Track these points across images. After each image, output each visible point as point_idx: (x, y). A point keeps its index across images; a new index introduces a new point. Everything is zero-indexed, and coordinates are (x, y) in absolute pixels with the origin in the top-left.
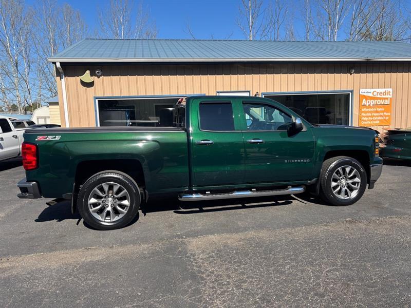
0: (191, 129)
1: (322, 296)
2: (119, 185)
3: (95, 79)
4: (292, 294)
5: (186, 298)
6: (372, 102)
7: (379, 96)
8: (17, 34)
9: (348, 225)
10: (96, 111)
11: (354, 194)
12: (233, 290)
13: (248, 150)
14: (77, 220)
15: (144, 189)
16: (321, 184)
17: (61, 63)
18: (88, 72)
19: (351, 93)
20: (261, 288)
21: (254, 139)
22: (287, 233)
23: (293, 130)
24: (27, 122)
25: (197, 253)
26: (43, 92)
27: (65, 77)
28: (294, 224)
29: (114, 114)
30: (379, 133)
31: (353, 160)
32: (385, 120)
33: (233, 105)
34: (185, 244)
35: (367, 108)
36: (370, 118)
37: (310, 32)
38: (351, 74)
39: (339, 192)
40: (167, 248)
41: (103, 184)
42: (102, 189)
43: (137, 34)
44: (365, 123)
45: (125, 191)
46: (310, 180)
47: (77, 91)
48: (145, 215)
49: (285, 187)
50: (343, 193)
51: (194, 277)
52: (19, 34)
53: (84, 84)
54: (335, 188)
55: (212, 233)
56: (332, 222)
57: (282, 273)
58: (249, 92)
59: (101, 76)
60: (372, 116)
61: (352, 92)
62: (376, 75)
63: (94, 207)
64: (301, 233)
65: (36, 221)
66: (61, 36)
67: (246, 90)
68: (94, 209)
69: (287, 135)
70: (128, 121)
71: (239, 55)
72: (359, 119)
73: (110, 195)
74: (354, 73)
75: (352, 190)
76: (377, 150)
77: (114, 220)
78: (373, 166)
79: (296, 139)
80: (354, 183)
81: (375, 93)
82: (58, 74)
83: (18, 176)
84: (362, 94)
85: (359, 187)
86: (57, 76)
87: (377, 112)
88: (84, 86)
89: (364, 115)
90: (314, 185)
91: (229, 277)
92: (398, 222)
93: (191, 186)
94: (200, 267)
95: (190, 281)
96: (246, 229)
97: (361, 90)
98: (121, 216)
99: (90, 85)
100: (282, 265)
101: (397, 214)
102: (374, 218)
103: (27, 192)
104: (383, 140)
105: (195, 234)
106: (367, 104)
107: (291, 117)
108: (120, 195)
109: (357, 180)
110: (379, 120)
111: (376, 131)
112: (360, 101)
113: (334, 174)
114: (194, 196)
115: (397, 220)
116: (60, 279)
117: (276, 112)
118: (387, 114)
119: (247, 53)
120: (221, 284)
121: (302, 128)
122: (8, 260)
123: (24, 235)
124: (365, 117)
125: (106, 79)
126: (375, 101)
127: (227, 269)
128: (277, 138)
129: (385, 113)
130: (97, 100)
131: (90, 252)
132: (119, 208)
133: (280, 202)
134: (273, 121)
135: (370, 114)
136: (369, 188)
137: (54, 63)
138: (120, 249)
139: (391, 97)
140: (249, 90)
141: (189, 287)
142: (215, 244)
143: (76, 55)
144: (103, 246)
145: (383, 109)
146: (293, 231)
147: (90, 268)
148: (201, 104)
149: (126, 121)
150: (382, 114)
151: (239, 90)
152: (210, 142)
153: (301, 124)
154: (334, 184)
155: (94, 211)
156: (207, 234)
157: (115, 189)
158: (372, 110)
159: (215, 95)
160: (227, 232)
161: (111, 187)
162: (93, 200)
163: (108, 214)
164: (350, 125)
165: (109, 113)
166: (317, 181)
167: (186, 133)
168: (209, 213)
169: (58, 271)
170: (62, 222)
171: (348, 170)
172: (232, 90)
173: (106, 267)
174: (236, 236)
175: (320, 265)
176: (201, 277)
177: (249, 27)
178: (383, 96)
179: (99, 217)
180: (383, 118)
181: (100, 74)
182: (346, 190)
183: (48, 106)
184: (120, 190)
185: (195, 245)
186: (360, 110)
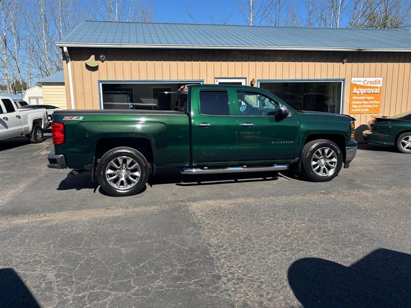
0: (192, 113)
1: (289, 237)
2: (132, 159)
3: (99, 63)
4: (267, 236)
5: (190, 237)
6: (363, 91)
7: (369, 85)
8: (5, 8)
9: (321, 196)
10: (100, 94)
11: (331, 172)
12: (224, 233)
13: (241, 133)
14: (93, 189)
15: (152, 164)
16: (302, 163)
17: (68, 48)
18: (93, 57)
19: (342, 82)
20: (245, 233)
21: (246, 123)
22: (270, 200)
23: (280, 116)
24: (20, 102)
25: (197, 211)
26: (33, 70)
27: (71, 60)
28: (276, 195)
29: (116, 97)
30: (355, 120)
31: (331, 143)
32: (374, 108)
33: (229, 93)
34: (187, 206)
35: (358, 96)
36: (360, 106)
37: (312, 14)
38: (343, 63)
39: (318, 170)
40: (173, 208)
41: (118, 158)
42: (117, 162)
43: (132, 12)
44: (355, 110)
45: (137, 164)
46: (294, 159)
47: (82, 75)
48: (151, 186)
49: (272, 165)
50: (322, 171)
51: (195, 225)
52: (8, 8)
53: (88, 67)
54: (315, 166)
55: (209, 199)
56: (309, 193)
57: (262, 224)
58: (246, 78)
59: (105, 60)
60: (362, 104)
61: (344, 80)
62: (367, 65)
63: (110, 177)
64: (282, 200)
65: (57, 189)
66: (53, 12)
67: (243, 77)
68: (110, 179)
69: (274, 120)
70: (130, 104)
71: (236, 43)
72: (350, 106)
73: (124, 167)
74: (346, 62)
75: (329, 168)
76: (352, 135)
77: (127, 188)
78: (348, 149)
79: (283, 123)
80: (332, 163)
81: (366, 82)
82: (65, 58)
83: (25, 154)
84: (354, 83)
85: (336, 166)
86: (63, 60)
87: (367, 100)
88: (89, 70)
89: (355, 103)
90: (296, 164)
91: (222, 226)
92: (363, 194)
93: (191, 162)
94: (200, 220)
95: (192, 228)
96: (236, 197)
97: (353, 79)
98: (133, 185)
99: (95, 69)
100: (263, 220)
101: (364, 188)
102: (344, 191)
103: (56, 163)
104: (369, 127)
105: (195, 200)
106: (358, 92)
107: (278, 104)
108: (132, 168)
109: (334, 160)
110: (368, 108)
111: (352, 118)
112: (352, 89)
113: (315, 154)
114: (194, 170)
115: (362, 192)
116: (92, 226)
117: (267, 100)
118: (376, 102)
119: (245, 40)
120: (215, 230)
121: (287, 114)
122: (45, 215)
123: (51, 199)
124: (355, 104)
125: (110, 64)
126: (366, 89)
127: (220, 222)
128: (268, 122)
129: (374, 102)
130: (101, 84)
131: (110, 211)
132: (131, 178)
133: (267, 178)
134: (265, 107)
135: (360, 102)
136: (344, 168)
137: (62, 48)
138: (135, 209)
139: (381, 85)
140: (245, 77)
141: (192, 231)
142: (211, 206)
143: (81, 39)
144: (120, 207)
145: (373, 98)
146: (275, 199)
147: (114, 220)
148: (201, 92)
149: (127, 104)
150: (371, 102)
151: (237, 77)
152: (209, 125)
153: (286, 111)
154: (314, 163)
155: (110, 181)
156: (204, 200)
157: (129, 162)
158: (362, 98)
159: (212, 83)
160: (221, 198)
161: (125, 161)
162: (109, 171)
163: (122, 183)
164: (341, 113)
165: (111, 96)
166: (299, 160)
167: (188, 117)
168: (206, 186)
169: (88, 222)
170: (81, 190)
171: (326, 151)
172: (230, 77)
173: (126, 220)
174: (227, 202)
175: (292, 221)
176: (200, 226)
177: (250, 8)
178: (373, 85)
179: (115, 186)
180: (372, 106)
181: (104, 59)
182: (324, 168)
183: (41, 87)
184: (132, 164)
185: (194, 207)
186: (351, 98)
